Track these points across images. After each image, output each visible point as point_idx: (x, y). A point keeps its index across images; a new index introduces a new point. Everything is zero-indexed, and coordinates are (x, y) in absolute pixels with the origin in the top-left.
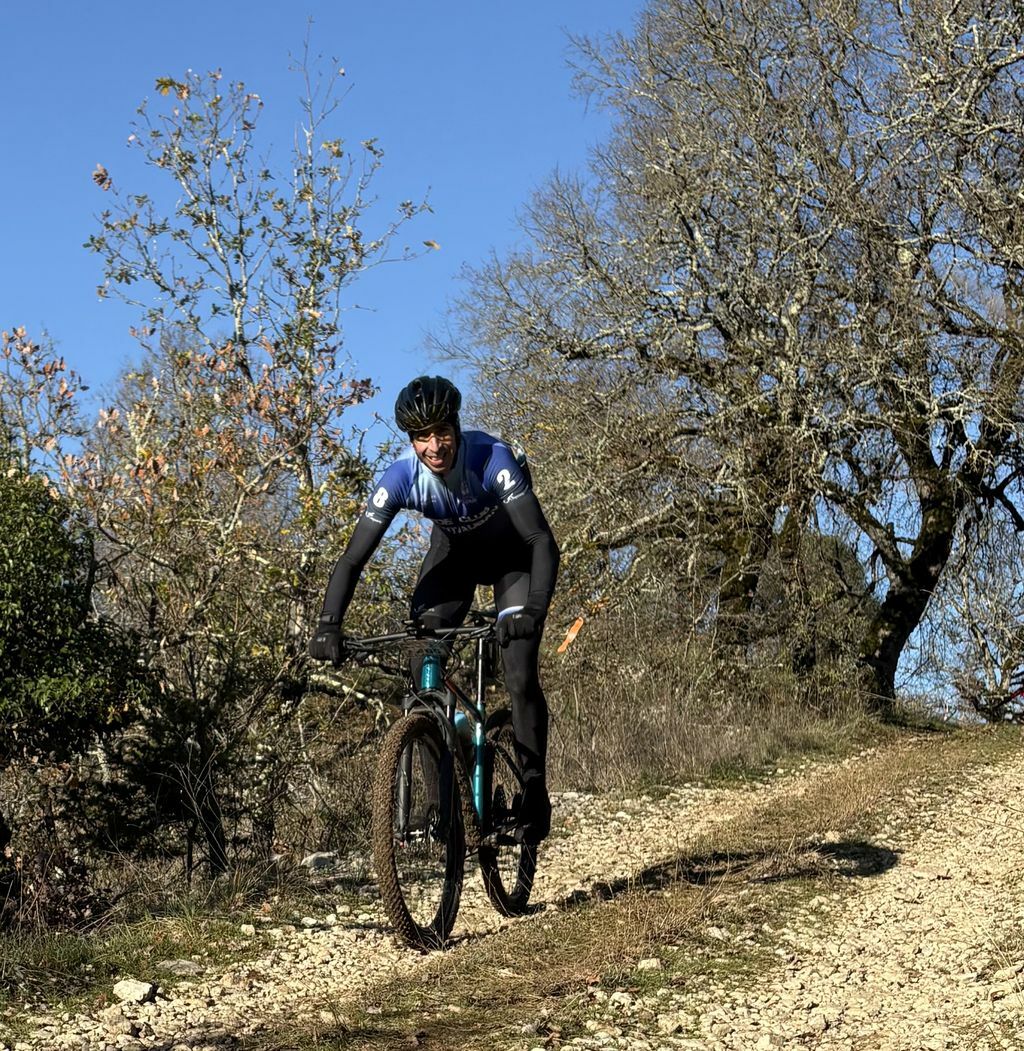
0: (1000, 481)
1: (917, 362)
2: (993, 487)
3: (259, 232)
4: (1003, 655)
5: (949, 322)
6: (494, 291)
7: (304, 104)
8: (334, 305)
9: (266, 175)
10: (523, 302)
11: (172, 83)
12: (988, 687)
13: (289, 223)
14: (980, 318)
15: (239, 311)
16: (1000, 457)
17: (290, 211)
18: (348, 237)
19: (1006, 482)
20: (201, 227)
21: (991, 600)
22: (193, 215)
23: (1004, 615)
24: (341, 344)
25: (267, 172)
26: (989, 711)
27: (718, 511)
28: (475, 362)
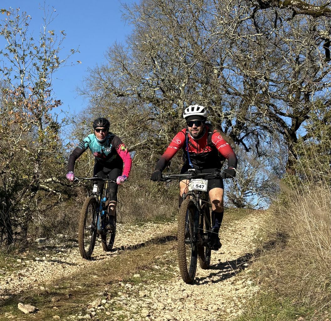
0: (242, 137)
1: (218, 102)
2: (239, 139)
3: (29, 55)
4: (242, 188)
5: (228, 91)
6: (97, 76)
7: (44, 19)
8: (50, 78)
9: (32, 39)
10: (105, 79)
11: (5, 11)
12: (237, 197)
13: (38, 53)
14: (237, 91)
15: (22, 78)
16: (242, 130)
17: (39, 50)
18: (55, 59)
19: (243, 138)
20: (12, 53)
21: (238, 171)
22: (10, 49)
23: (242, 176)
24: (52, 89)
25: (32, 38)
26: (237, 204)
27: (160, 142)
28: (91, 96)
